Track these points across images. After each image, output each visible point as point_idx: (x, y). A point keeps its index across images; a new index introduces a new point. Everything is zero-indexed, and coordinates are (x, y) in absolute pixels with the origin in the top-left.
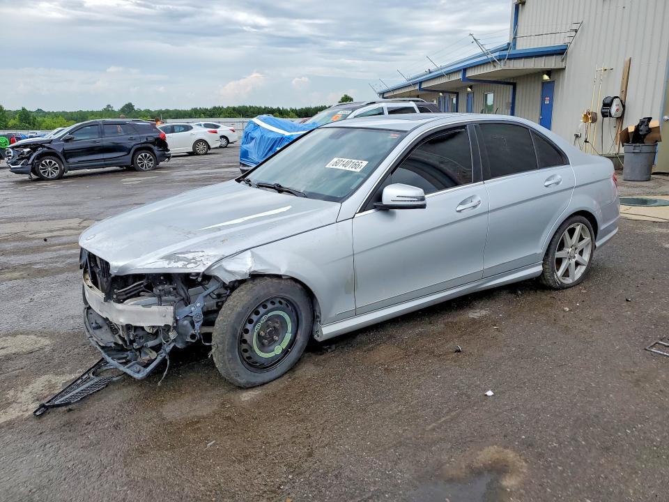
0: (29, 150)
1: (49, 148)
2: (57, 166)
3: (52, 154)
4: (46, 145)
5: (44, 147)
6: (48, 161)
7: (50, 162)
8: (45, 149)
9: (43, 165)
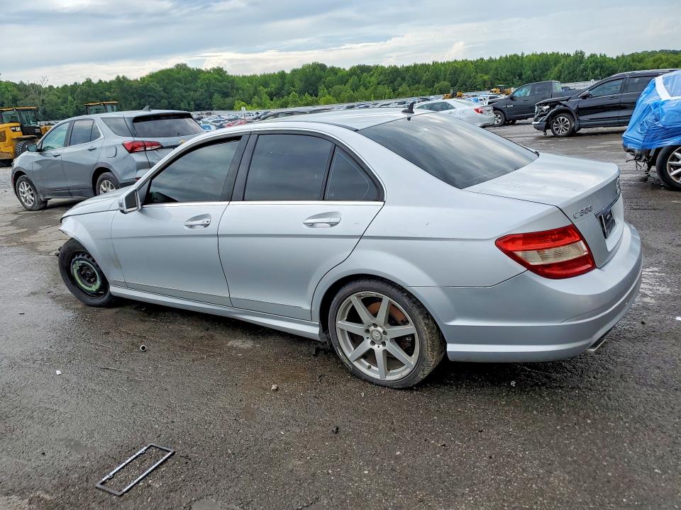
0: (548, 107)
1: (565, 106)
2: (568, 123)
3: (566, 111)
4: (563, 102)
5: (561, 104)
6: (561, 118)
7: (563, 120)
8: (562, 107)
9: (557, 123)
